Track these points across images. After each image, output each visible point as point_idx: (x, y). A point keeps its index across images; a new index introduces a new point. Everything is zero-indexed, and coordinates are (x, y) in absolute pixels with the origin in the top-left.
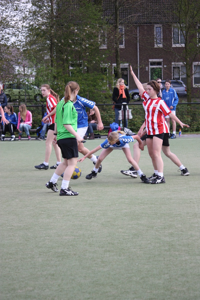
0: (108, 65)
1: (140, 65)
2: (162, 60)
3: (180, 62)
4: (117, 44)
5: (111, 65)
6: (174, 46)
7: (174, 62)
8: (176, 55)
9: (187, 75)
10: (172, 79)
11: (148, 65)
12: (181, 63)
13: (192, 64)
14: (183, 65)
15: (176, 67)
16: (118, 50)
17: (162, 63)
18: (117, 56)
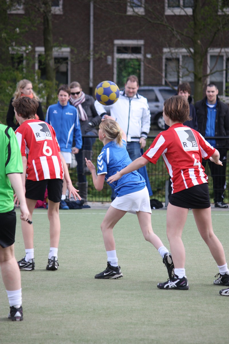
0: (27, 49)
1: (95, 52)
2: (141, 42)
3: (182, 47)
4: (47, 5)
5: (34, 51)
6: (169, 12)
7: (170, 46)
8: (175, 33)
9: (196, 76)
10: (164, 83)
11: (112, 54)
12: (184, 50)
13: (206, 52)
14: (188, 54)
15: (173, 59)
16: (50, 18)
17: (143, 49)
18: (46, 32)
